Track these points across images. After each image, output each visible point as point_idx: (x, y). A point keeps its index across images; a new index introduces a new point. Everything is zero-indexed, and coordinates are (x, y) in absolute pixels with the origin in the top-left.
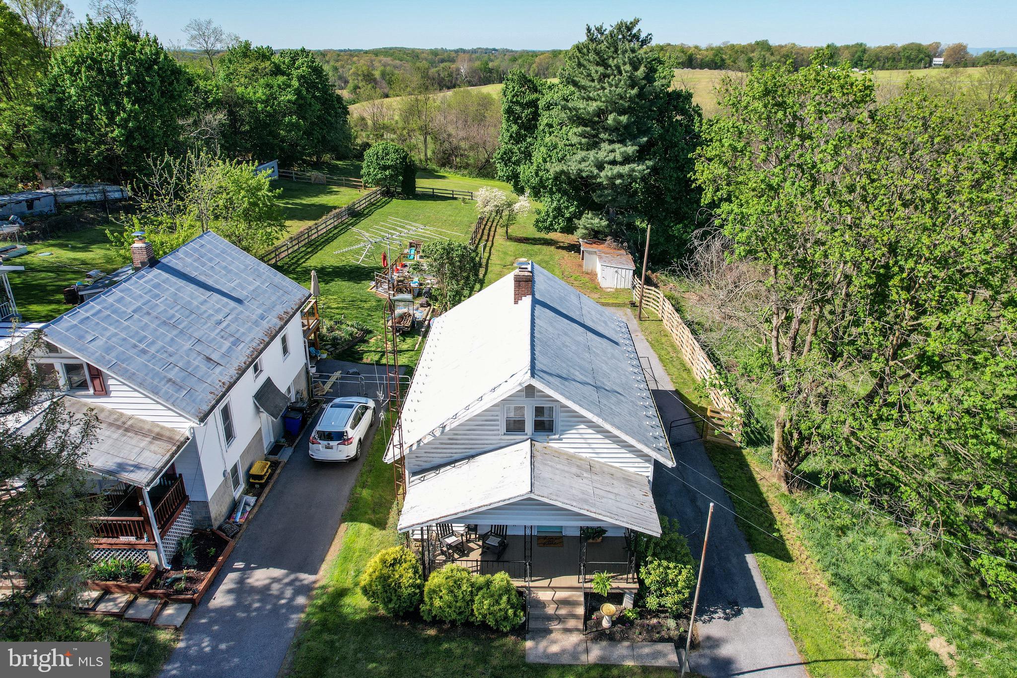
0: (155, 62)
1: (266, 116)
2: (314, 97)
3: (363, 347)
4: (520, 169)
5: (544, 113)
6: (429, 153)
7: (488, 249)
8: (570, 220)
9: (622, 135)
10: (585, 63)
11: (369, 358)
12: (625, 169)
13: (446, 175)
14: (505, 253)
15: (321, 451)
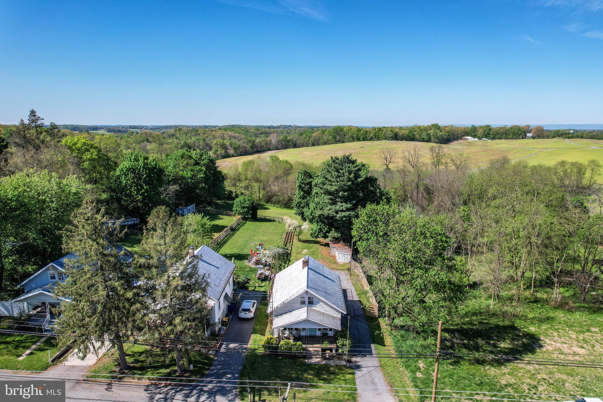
0: (155, 168)
1: (192, 185)
2: (211, 173)
3: (247, 285)
4: (305, 210)
5: (315, 188)
6: (261, 196)
7: (291, 246)
8: (325, 234)
9: (345, 200)
10: (330, 170)
11: (251, 289)
12: (347, 213)
13: (269, 207)
14: (298, 248)
15: (242, 315)
